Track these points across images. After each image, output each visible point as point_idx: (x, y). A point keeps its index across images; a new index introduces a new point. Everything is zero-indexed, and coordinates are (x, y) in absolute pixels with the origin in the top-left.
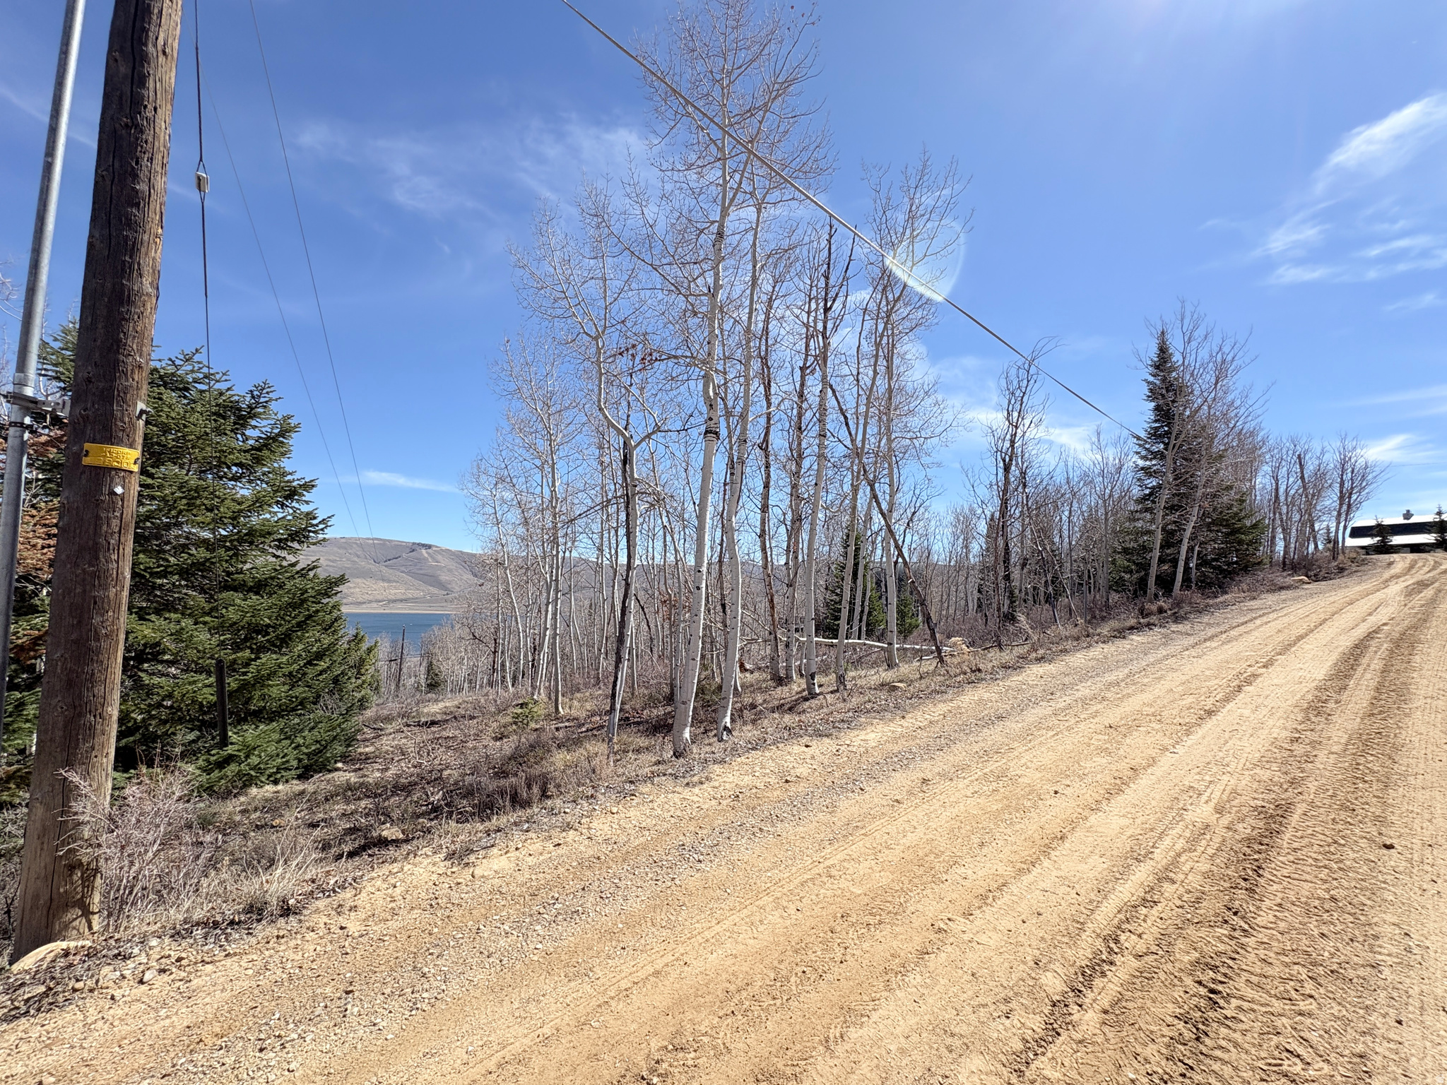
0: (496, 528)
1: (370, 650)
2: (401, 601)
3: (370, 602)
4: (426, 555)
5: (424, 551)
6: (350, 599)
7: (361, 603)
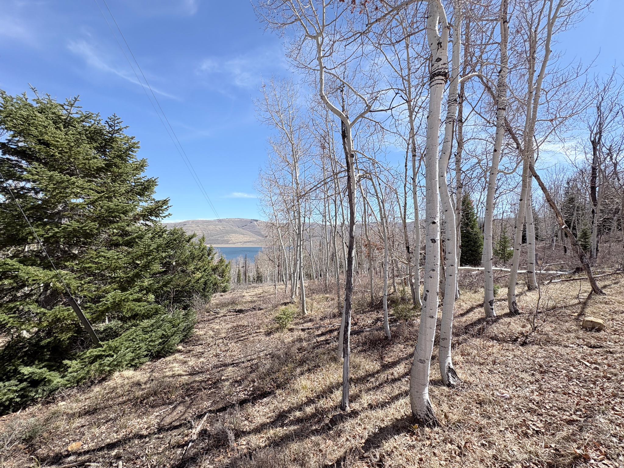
0: (272, 208)
2: (248, 242)
3: (238, 243)
4: (256, 224)
5: (255, 222)
6: (231, 242)
7: (235, 243)
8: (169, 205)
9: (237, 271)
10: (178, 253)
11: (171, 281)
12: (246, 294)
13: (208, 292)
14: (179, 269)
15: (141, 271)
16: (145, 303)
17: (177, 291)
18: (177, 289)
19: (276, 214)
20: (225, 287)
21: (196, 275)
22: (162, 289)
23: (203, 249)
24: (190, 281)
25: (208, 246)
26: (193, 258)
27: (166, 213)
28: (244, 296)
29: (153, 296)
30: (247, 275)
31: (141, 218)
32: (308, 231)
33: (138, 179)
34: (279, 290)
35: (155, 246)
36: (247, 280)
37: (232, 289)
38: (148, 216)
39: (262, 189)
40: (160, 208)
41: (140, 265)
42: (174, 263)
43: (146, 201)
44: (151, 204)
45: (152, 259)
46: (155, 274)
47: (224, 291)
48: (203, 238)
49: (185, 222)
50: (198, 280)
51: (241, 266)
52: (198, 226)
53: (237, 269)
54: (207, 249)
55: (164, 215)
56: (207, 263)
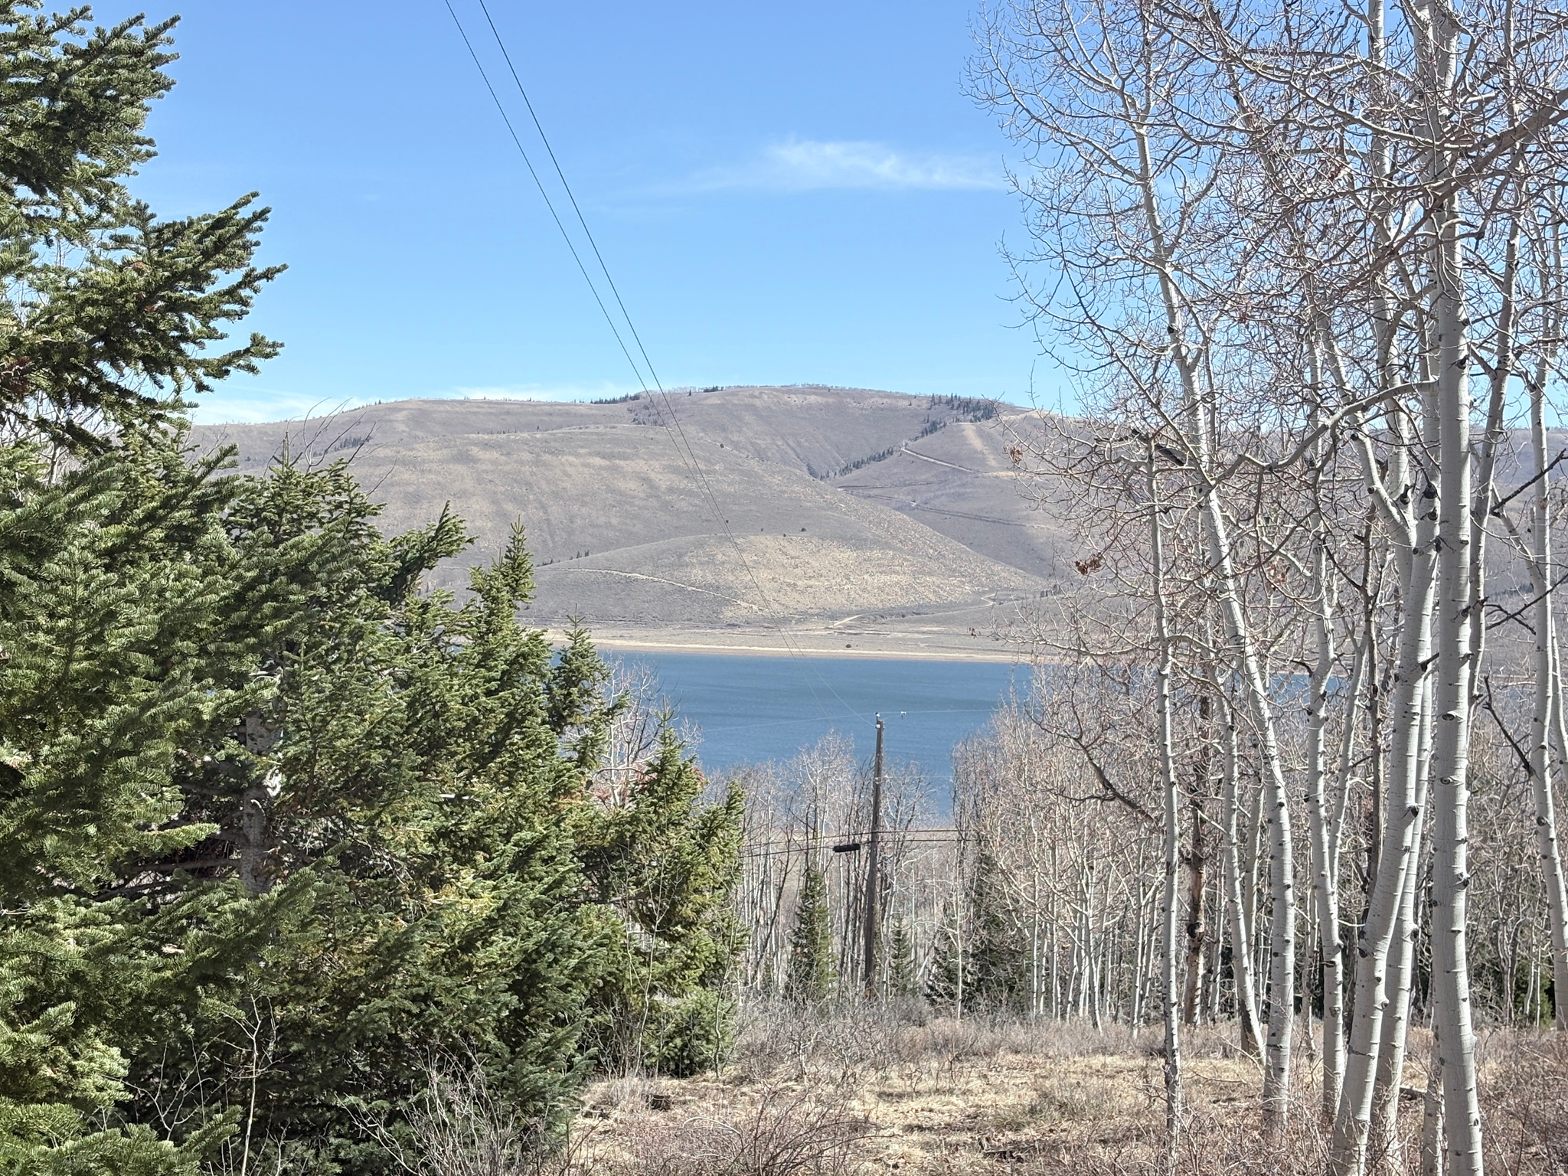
0: (1153, 281)
1: (709, 831)
2: (902, 614)
3: (804, 617)
4: (977, 443)
5: (969, 428)
6: (742, 609)
7: (775, 623)
8: (258, 262)
9: (795, 884)
10: (310, 697)
11: (259, 941)
12: (881, 1111)
13: (547, 1059)
14: (316, 831)
15: (35, 826)
16: (63, 1112)
17: (292, 1029)
18: (297, 1010)
19: (1190, 345)
20: (691, 1027)
21: (448, 895)
22: (191, 1006)
23: (519, 662)
24: (402, 946)
25: (556, 637)
26: (433, 747)
27: (235, 335)
28: (859, 1126)
29: (114, 1060)
30: (886, 929)
31: (40, 378)
32: (1521, 523)
33: (25, 41)
34: (1203, 1100)
35: (144, 621)
36: (885, 973)
37: (752, 1051)
38: (93, 356)
39: (1054, 94)
40: (184, 291)
41: (35, 778)
42: (275, 783)
43: (77, 232)
44: (117, 256)
45: (120, 730)
46: (134, 862)
47: (683, 1065)
48: (515, 568)
49: (356, 419)
50: (468, 944)
51: (830, 839)
52: (464, 458)
53: (797, 866)
54: (550, 665)
55: (213, 351)
56: (542, 790)
